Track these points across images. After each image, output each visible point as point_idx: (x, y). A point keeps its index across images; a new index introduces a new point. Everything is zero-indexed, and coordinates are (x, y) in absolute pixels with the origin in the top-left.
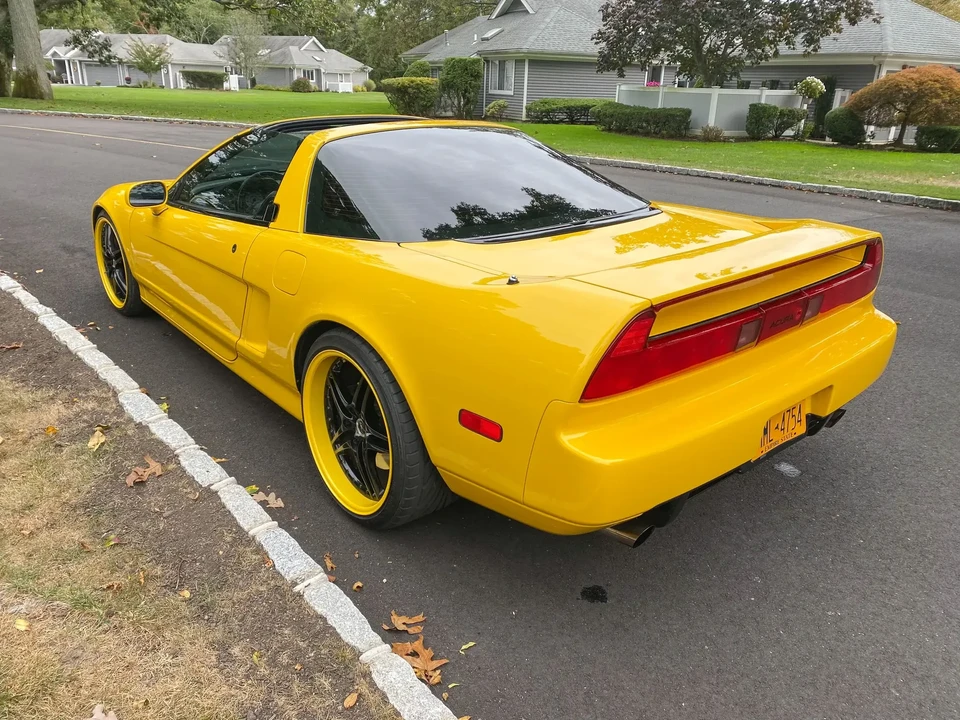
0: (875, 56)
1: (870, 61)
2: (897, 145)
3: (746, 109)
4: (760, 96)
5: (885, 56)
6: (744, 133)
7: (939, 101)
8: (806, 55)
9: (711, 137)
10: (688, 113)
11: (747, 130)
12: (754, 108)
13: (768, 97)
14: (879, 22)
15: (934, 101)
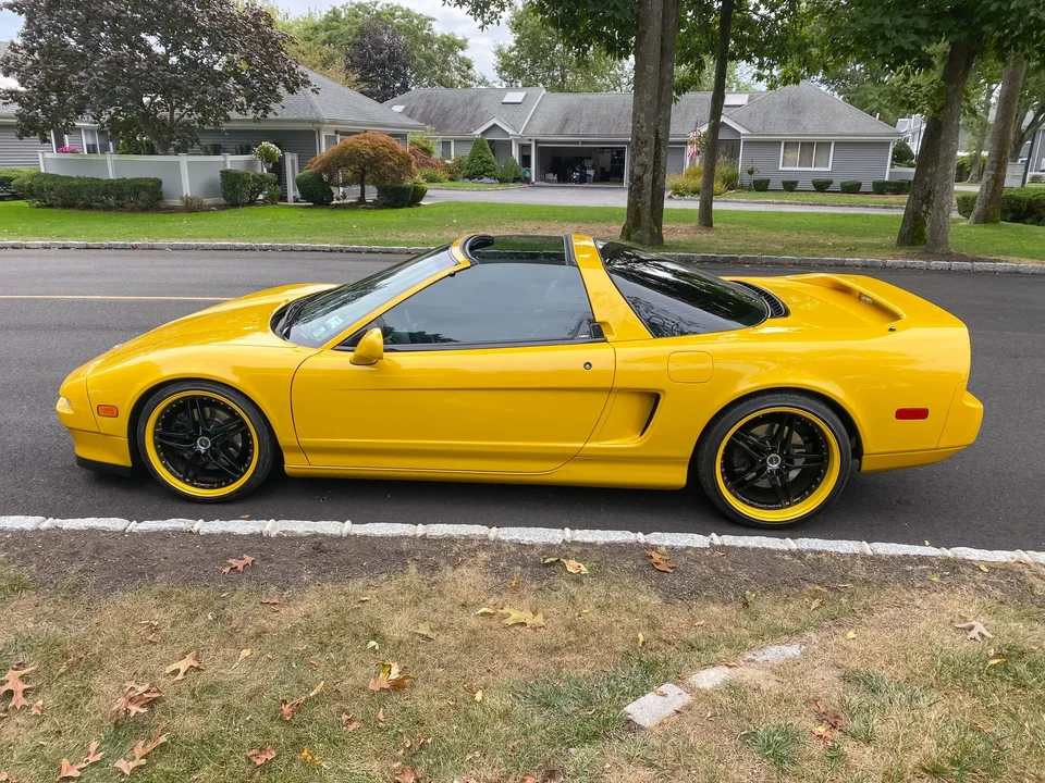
0: (313, 122)
1: (310, 126)
2: (361, 202)
3: (218, 175)
4: (225, 162)
5: (324, 123)
6: (222, 201)
7: (392, 163)
8: (256, 120)
9: (191, 208)
10: (159, 183)
11: (224, 197)
12: (225, 174)
13: (233, 161)
14: (317, 93)
15: (389, 163)
